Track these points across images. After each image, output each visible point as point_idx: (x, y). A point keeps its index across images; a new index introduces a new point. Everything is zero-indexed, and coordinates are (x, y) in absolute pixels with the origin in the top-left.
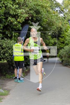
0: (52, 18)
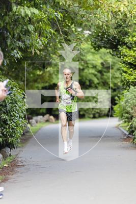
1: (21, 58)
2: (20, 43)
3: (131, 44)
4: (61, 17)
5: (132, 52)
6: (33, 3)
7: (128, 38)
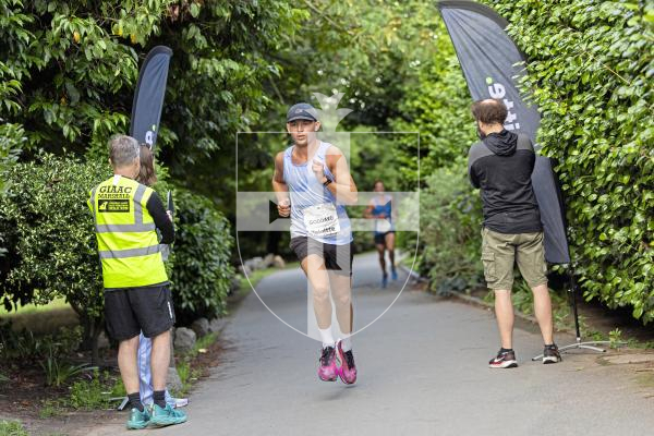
1: (216, 150)
2: (211, 124)
3: (410, 113)
4: (280, 72)
5: (414, 127)
6: (227, 50)
7: (404, 103)
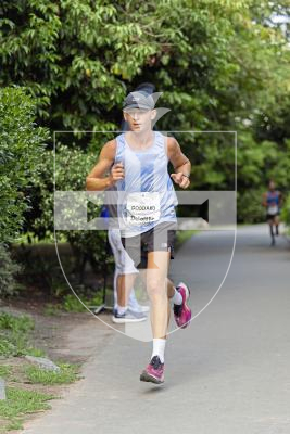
0: (258, 57)
